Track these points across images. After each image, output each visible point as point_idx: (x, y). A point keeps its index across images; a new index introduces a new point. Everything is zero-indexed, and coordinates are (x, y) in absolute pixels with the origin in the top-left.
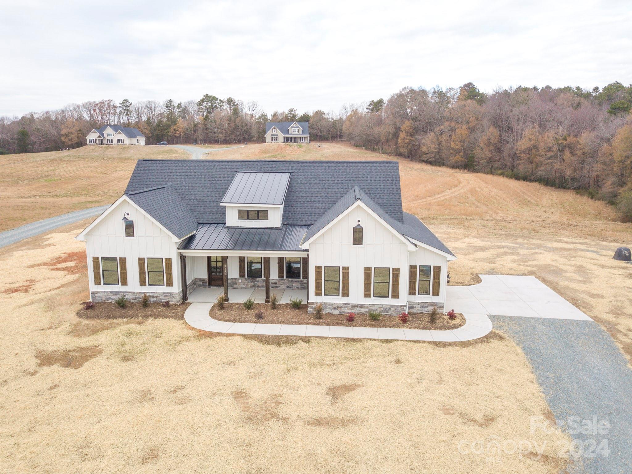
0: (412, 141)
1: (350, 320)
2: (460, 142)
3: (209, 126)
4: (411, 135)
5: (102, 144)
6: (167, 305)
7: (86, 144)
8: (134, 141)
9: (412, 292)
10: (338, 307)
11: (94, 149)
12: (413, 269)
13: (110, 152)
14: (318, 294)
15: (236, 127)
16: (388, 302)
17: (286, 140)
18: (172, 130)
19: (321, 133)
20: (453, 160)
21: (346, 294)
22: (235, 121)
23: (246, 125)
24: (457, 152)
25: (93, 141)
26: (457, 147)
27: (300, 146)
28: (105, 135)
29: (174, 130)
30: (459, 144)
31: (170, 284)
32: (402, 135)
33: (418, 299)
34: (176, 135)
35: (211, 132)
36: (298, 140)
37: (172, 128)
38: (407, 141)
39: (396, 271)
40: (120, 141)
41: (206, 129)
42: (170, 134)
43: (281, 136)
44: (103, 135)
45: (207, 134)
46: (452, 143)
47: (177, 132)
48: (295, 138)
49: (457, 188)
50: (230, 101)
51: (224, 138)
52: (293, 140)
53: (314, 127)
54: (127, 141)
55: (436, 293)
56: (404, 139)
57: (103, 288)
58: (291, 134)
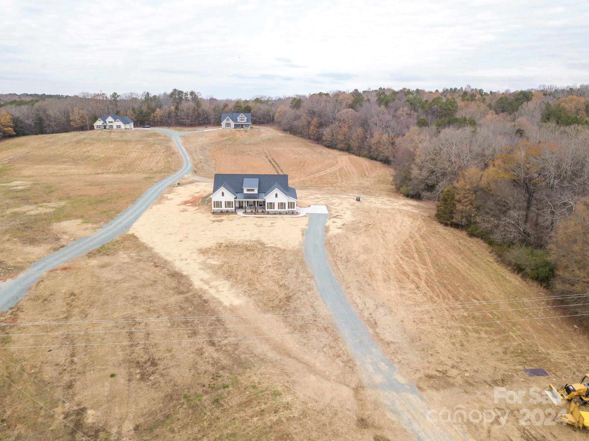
0: (318, 131)
1: (275, 214)
2: (344, 136)
3: (179, 114)
4: (317, 128)
5: (105, 128)
6: (232, 212)
7: (94, 129)
8: (128, 126)
9: (289, 208)
10: (272, 212)
11: (101, 133)
12: (289, 203)
13: (113, 135)
14: (268, 209)
15: (199, 115)
16: (283, 210)
17: (236, 126)
18: (152, 117)
19: (259, 119)
20: (340, 146)
21: (274, 209)
22: (198, 110)
23: (206, 113)
24: (342, 141)
25: (98, 126)
26: (342, 139)
27: (246, 131)
28: (107, 123)
29: (154, 116)
30: (343, 137)
31: (232, 207)
32: (312, 128)
33: (290, 209)
34: (155, 120)
35: (181, 118)
36: (244, 126)
37: (152, 115)
38: (315, 131)
39: (285, 203)
40: (118, 127)
41: (177, 116)
42: (151, 119)
43: (233, 124)
44: (105, 122)
45: (177, 119)
46: (339, 136)
47: (156, 118)
48: (242, 125)
49: (334, 167)
50: (192, 93)
51: (190, 123)
52: (241, 127)
53: (254, 115)
54: (123, 126)
55: (294, 208)
56: (313, 130)
57: (216, 209)
58: (239, 122)
